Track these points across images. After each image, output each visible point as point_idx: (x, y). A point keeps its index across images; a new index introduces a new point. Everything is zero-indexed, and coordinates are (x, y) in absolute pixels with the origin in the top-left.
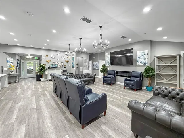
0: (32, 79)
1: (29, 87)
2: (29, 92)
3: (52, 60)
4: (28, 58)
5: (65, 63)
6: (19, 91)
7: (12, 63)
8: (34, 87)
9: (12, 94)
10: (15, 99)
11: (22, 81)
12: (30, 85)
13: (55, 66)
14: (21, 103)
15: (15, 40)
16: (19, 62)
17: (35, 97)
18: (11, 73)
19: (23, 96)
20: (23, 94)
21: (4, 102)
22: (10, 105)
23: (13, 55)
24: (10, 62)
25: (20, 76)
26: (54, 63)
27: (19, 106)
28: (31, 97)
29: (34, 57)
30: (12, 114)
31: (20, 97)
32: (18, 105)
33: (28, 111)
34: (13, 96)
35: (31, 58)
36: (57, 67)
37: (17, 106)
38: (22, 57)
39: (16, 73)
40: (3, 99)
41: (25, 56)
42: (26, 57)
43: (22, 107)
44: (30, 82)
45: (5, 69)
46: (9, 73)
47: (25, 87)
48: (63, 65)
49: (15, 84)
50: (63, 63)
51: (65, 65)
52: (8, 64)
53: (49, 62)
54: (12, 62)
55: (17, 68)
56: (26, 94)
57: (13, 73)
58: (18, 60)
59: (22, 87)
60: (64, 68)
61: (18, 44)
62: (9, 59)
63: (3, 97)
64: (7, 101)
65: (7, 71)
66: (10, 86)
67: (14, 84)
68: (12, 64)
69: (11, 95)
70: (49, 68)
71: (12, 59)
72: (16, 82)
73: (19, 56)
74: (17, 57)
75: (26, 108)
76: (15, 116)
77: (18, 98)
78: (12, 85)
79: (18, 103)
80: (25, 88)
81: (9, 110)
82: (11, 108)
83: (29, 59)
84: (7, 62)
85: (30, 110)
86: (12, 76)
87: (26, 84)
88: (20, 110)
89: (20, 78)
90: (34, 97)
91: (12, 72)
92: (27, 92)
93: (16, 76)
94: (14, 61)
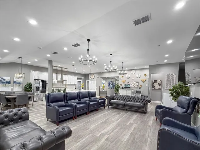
3: (127, 80)
5: (141, 83)
13: (128, 86)
23: (105, 79)
26: (128, 82)
36: (129, 87)
45: (101, 88)
48: (138, 86)
50: (138, 82)
51: (141, 85)
52: (103, 84)
53: (124, 82)
54: (105, 83)
60: (139, 88)
62: (103, 81)
68: (105, 85)
70: (122, 88)
71: (105, 81)
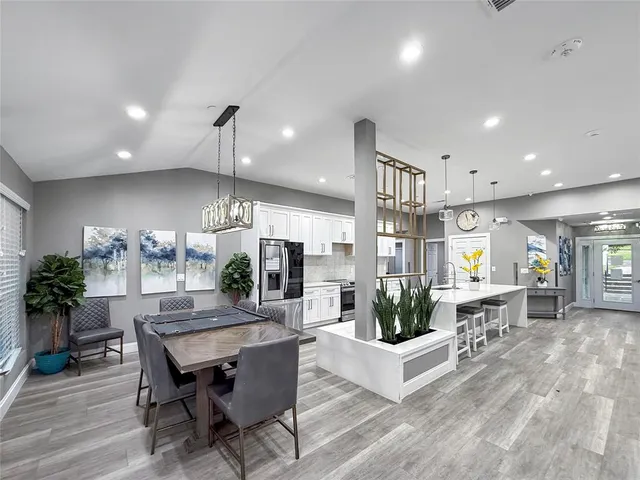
0: (625, 317)
1: (597, 349)
2: (593, 372)
4: (602, 228)
6: (555, 352)
7: (541, 251)
8: (624, 360)
9: (532, 353)
10: (534, 375)
11: (577, 317)
12: (606, 344)
14: (548, 399)
15: (546, 173)
16: (568, 247)
17: (616, 407)
18: (539, 284)
19: (563, 376)
20: (566, 370)
21: (504, 372)
22: (515, 386)
24: (536, 249)
25: (574, 299)
27: (536, 405)
28: (597, 393)
29: (634, 223)
30: (511, 421)
31: (552, 374)
32: (539, 403)
33: (561, 444)
34: (531, 363)
35: (618, 227)
37: (532, 403)
38: (580, 227)
39: (557, 285)
40: (505, 360)
41: (592, 223)
42: (594, 226)
43: (548, 415)
44: (611, 332)
45: (524, 271)
46: (534, 284)
47: (580, 343)
49: (551, 324)
55: (560, 267)
56: (579, 374)
57: (545, 285)
58: (565, 241)
59: (572, 341)
61: (559, 185)
62: (535, 239)
63: (508, 354)
64: (512, 370)
65: (529, 279)
66: (534, 325)
67: (548, 321)
68: (543, 256)
69: (529, 357)
71: (543, 240)
72: (556, 318)
73: (566, 224)
74: (560, 231)
75: (561, 428)
76: (515, 434)
77: (547, 375)
78: (540, 323)
79: (537, 393)
80: (582, 349)
81: (506, 404)
82: (515, 398)
83: (610, 232)
84: (529, 249)
85: (575, 448)
86: (542, 293)
87: (588, 331)
88: (536, 420)
89: (575, 304)
90: (611, 403)
91: (542, 283)
92: (585, 367)
93: (556, 298)
94: (550, 243)
